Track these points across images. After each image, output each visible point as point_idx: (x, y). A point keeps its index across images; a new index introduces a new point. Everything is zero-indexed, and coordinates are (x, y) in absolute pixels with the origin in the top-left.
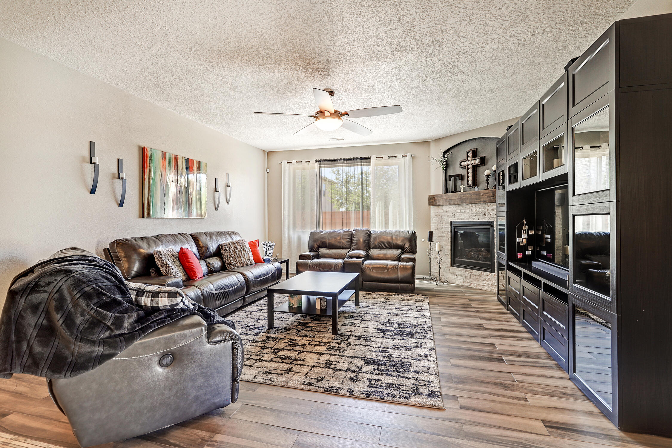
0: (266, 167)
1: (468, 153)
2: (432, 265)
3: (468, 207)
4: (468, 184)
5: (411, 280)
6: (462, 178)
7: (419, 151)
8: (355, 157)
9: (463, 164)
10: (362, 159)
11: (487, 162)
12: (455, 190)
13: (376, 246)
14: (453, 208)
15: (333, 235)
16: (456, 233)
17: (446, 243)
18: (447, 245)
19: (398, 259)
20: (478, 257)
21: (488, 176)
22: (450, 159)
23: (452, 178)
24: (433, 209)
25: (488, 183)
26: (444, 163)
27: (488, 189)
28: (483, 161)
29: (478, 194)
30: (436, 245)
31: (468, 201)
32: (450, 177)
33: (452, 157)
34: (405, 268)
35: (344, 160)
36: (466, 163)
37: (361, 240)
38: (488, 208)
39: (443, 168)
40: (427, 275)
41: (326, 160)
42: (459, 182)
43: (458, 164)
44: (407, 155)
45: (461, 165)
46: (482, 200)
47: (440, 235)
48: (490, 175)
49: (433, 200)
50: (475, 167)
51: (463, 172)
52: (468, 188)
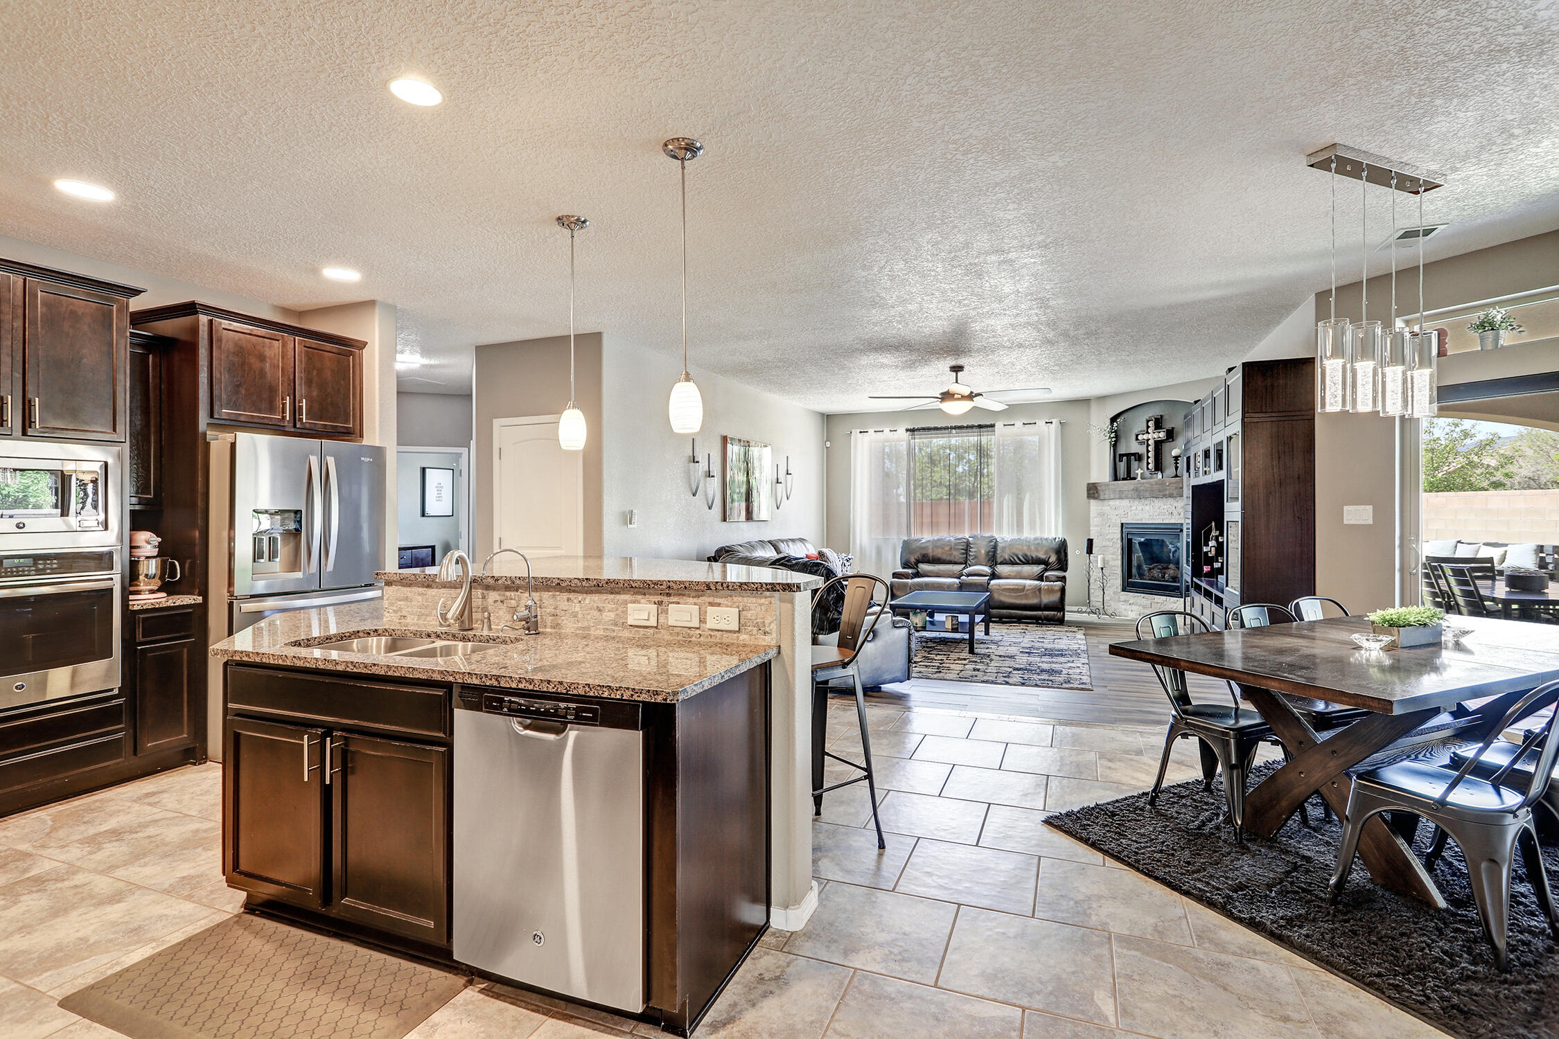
0: (825, 439)
1: (1148, 421)
2: (1092, 591)
3: (1147, 502)
4: (1148, 469)
5: (1060, 606)
6: (1139, 457)
7: (1073, 416)
8: (970, 424)
9: (1140, 437)
10: (980, 426)
11: (1177, 436)
12: (1129, 476)
13: (1005, 559)
14: (1125, 503)
15: (939, 544)
16: (1130, 541)
17: (1115, 557)
18: (1117, 560)
19: (1040, 578)
20: (1163, 577)
21: (1176, 458)
22: (1121, 428)
23: (1125, 458)
24: (1093, 503)
25: (1177, 468)
26: (1113, 435)
27: (1176, 476)
28: (1171, 435)
29: (1162, 483)
30: (1098, 558)
31: (1147, 494)
32: (1121, 456)
33: (1124, 426)
34: (1050, 591)
35: (952, 428)
36: (1145, 437)
37: (983, 552)
38: (1176, 504)
39: (1110, 442)
40: (1084, 605)
41: (924, 429)
42: (1134, 464)
43: (1134, 437)
44: (1054, 421)
45: (1137, 439)
46: (1167, 492)
47: (1104, 544)
48: (1180, 456)
49: (1093, 491)
50: (1158, 444)
51: (1141, 449)
52: (1147, 474)
